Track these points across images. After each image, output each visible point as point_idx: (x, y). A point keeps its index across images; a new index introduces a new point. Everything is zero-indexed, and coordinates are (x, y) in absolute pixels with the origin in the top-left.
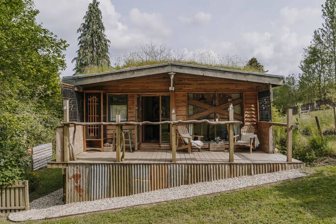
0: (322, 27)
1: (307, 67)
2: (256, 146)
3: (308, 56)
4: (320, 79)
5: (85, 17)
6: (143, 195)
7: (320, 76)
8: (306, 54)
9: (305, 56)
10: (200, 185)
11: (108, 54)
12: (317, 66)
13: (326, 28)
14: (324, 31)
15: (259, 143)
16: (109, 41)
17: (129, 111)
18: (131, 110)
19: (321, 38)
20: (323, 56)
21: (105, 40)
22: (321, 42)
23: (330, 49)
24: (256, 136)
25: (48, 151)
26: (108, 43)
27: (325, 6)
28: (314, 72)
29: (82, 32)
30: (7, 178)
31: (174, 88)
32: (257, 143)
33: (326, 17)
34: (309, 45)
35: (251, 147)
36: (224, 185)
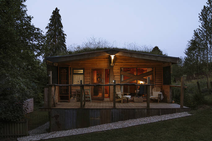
0: (199, 28)
1: (189, 53)
2: (161, 99)
3: (191, 45)
4: (197, 60)
5: (50, 19)
6: (97, 127)
7: (197, 58)
8: (189, 44)
9: (189, 46)
10: (130, 121)
11: (65, 43)
12: (196, 52)
13: (202, 28)
14: (200, 30)
15: (163, 97)
16: (66, 35)
17: (85, 78)
18: (86, 77)
19: (199, 34)
20: (200, 46)
21: (64, 34)
22: (198, 37)
23: (204, 41)
24: (161, 93)
25: (31, 103)
26: (65, 36)
27: (201, 14)
28: (194, 55)
29: (48, 29)
30: (16, 117)
31: (113, 64)
32: (162, 97)
33: (202, 22)
34: (191, 39)
35: (159, 100)
36: (144, 121)
